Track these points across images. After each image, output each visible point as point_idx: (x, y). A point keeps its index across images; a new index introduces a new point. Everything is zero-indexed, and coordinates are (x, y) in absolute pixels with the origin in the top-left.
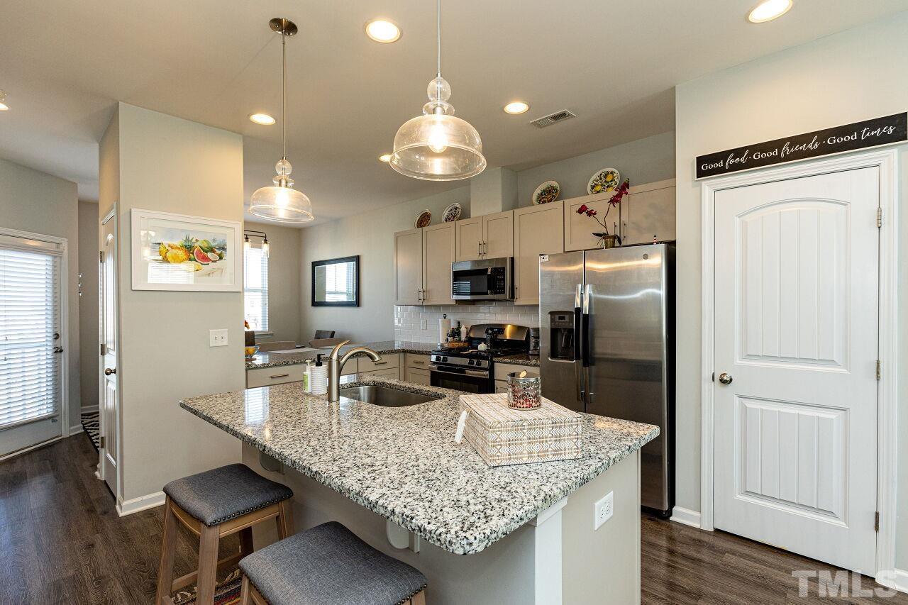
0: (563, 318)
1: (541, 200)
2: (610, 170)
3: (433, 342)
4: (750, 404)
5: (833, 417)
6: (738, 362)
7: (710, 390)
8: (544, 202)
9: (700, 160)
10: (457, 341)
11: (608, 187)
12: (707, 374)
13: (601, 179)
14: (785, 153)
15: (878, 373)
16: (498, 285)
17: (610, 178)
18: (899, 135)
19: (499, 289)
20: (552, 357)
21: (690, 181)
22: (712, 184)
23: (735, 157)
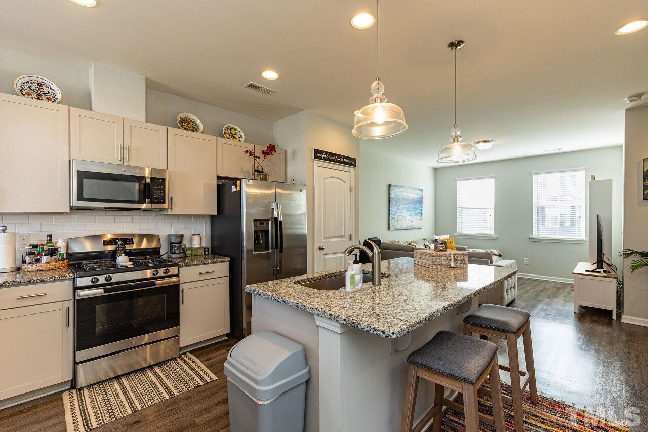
0: (263, 224)
1: (182, 126)
2: (234, 126)
4: (327, 257)
6: (323, 240)
7: (317, 253)
8: (186, 129)
9: (316, 151)
10: (59, 260)
11: (234, 137)
12: (316, 246)
13: (228, 130)
14: (336, 159)
15: (351, 238)
16: (157, 194)
17: (233, 132)
18: (354, 165)
19: (157, 198)
20: (255, 251)
21: (312, 158)
22: (317, 163)
23: (325, 155)
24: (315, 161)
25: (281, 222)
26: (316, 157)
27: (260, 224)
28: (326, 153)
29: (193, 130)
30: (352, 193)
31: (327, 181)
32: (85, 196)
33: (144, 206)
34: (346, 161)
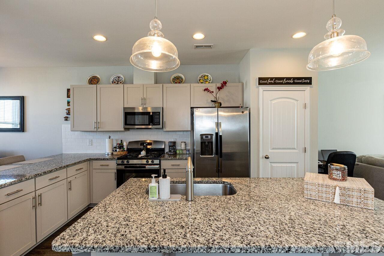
0: (208, 137)
1: (174, 82)
2: (207, 74)
3: (102, 152)
4: (274, 165)
5: (295, 165)
6: (270, 151)
7: (262, 161)
8: (176, 83)
9: (260, 79)
10: (122, 151)
11: (206, 81)
12: (261, 156)
13: (202, 77)
14: (284, 82)
15: (305, 151)
16: (156, 121)
17: (206, 78)
18: (310, 83)
19: (156, 123)
20: (202, 155)
21: (256, 86)
22: (262, 88)
23: (270, 80)
24: (260, 87)
25: (221, 136)
26: (260, 84)
27: (206, 137)
28: (272, 79)
29: (180, 83)
30: (307, 109)
31: (273, 102)
32: (128, 123)
33: (150, 127)
34: (299, 81)
